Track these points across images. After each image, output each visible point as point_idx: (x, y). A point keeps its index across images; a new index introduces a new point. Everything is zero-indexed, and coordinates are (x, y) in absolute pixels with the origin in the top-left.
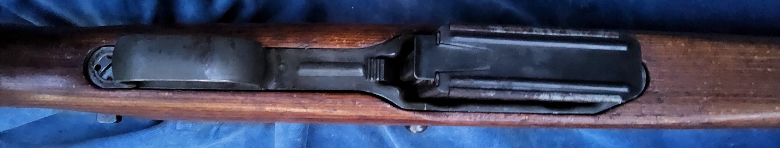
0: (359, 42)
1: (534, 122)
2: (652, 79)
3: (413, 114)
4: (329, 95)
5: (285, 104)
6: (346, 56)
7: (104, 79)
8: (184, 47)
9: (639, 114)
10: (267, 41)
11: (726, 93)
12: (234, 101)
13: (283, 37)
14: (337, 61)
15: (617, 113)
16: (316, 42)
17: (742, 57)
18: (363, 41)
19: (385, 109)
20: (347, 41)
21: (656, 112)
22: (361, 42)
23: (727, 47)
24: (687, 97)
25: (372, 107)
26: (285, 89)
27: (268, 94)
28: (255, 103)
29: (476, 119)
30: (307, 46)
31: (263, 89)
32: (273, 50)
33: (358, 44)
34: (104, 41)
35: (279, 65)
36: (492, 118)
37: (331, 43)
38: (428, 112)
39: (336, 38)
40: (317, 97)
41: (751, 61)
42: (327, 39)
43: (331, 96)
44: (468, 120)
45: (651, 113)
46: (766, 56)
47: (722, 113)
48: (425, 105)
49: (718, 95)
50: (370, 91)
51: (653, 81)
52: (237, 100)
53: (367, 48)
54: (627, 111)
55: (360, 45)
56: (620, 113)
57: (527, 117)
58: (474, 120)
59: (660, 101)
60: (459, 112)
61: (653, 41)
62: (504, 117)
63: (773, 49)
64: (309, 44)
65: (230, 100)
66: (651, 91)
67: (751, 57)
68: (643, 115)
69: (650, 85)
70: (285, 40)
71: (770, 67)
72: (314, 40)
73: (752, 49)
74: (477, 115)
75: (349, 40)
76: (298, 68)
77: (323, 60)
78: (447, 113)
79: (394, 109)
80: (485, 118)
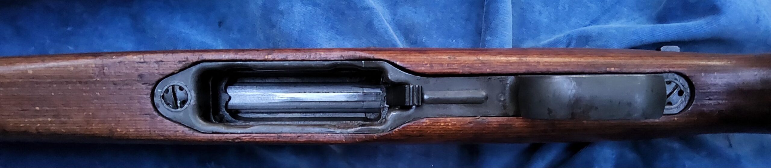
0: (428, 123)
1: (260, 53)
2: (149, 96)
3: (374, 56)
4: (455, 72)
5: (497, 62)
6: (440, 110)
7: (674, 82)
8: (597, 108)
9: (161, 63)
10: (518, 123)
11: (78, 85)
12: (547, 64)
13: (501, 126)
14: (449, 105)
15: (181, 63)
16: (470, 123)
17: (63, 119)
18: (424, 125)
19: (401, 61)
20: (440, 125)
21: (145, 65)
22: (426, 124)
23: (76, 129)
24: (115, 80)
25: (414, 61)
26: (498, 77)
27: (515, 71)
28: (527, 64)
29: (315, 55)
30: (478, 118)
31: (519, 76)
32: (511, 114)
33: (429, 122)
34: (676, 119)
35: (504, 100)
36: (300, 56)
37: (455, 123)
38: (360, 59)
39: (450, 127)
40: (467, 70)
41: (54, 116)
42: (459, 126)
43: (454, 71)
44: (323, 53)
45: (150, 64)
46: (39, 121)
47: (83, 66)
48: (363, 66)
49: (86, 83)
50: (416, 77)
51: (147, 94)
52: (544, 65)
53: (419, 119)
54: (172, 66)
55: (428, 121)
56: (179, 63)
57: (266, 57)
58: (316, 53)
59: (141, 76)
60: (331, 61)
61: (149, 133)
62: (288, 57)
63: (34, 128)
64: (476, 120)
65: (551, 65)
66: (150, 85)
67: (53, 120)
68: (157, 62)
69: (150, 91)
70: (499, 125)
71: (36, 110)
72: (472, 125)
73: (54, 128)
74: (313, 58)
75: (438, 125)
76: (486, 98)
77: (462, 106)
78: (342, 59)
79: (392, 61)
80: (306, 56)
